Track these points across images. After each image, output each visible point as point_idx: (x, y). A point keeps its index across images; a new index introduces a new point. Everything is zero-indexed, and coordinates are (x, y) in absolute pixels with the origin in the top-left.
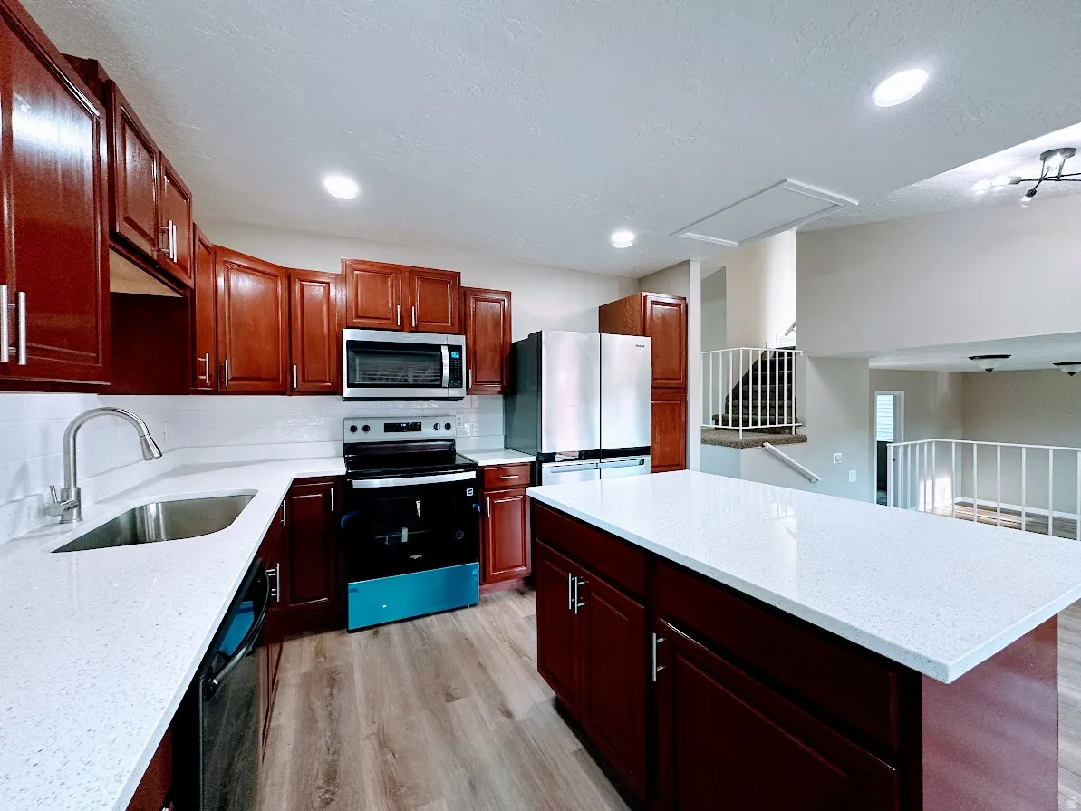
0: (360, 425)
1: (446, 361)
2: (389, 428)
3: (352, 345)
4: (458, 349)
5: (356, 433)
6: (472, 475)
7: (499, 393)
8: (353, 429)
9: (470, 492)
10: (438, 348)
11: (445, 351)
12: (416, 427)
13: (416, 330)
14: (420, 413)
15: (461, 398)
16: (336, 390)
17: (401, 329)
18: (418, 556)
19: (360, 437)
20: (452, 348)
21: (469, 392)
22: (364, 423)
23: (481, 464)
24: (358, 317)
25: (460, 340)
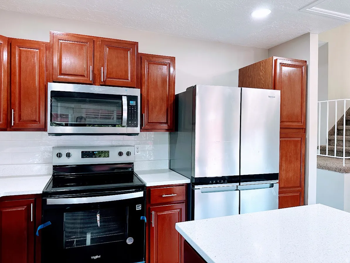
0: (64, 152)
1: (125, 107)
2: (85, 154)
3: (56, 95)
4: (134, 98)
5: (61, 158)
6: (140, 194)
8: (59, 155)
9: (139, 208)
10: (120, 97)
11: (125, 100)
12: (106, 154)
13: (104, 84)
14: (109, 143)
15: (137, 134)
16: (45, 129)
17: (93, 83)
18: (97, 257)
19: (64, 161)
20: (130, 98)
21: (142, 129)
22: (67, 151)
23: (148, 185)
24: (61, 74)
25: (136, 92)
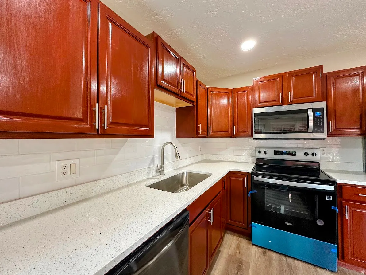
0: (263, 150)
1: (311, 118)
2: (276, 153)
3: (257, 115)
4: (321, 110)
7: (359, 135)
8: (260, 152)
9: (329, 198)
10: (306, 111)
11: (310, 113)
12: (293, 154)
13: (292, 103)
14: (296, 146)
15: (324, 139)
16: (251, 136)
17: (283, 104)
18: (289, 224)
19: (262, 156)
20: (315, 110)
21: (329, 135)
22: (264, 150)
23: (339, 181)
24: (260, 102)
25: (323, 105)
